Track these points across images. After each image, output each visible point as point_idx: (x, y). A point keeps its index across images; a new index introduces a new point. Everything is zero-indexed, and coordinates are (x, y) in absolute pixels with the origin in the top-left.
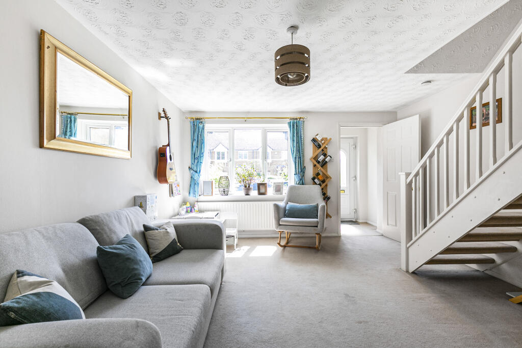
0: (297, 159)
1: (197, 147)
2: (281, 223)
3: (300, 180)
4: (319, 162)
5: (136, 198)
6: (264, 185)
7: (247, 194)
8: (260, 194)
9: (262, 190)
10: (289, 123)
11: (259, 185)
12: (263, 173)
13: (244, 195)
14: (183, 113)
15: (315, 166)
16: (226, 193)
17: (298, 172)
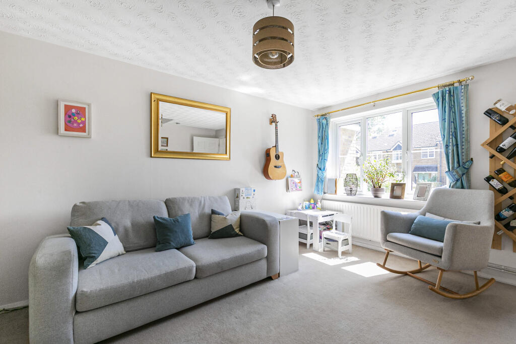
0: (450, 148)
1: (322, 144)
2: (388, 239)
3: (457, 181)
4: (501, 151)
5: (236, 190)
6: (401, 186)
7: (376, 197)
8: (393, 196)
9: (397, 192)
10: (436, 96)
11: (393, 185)
12: (403, 170)
13: (373, 197)
14: (308, 111)
15: (492, 157)
16: (353, 192)
17: (453, 168)
